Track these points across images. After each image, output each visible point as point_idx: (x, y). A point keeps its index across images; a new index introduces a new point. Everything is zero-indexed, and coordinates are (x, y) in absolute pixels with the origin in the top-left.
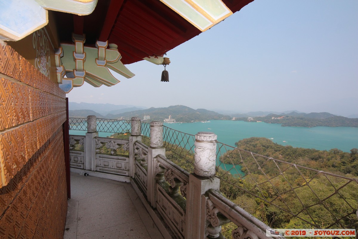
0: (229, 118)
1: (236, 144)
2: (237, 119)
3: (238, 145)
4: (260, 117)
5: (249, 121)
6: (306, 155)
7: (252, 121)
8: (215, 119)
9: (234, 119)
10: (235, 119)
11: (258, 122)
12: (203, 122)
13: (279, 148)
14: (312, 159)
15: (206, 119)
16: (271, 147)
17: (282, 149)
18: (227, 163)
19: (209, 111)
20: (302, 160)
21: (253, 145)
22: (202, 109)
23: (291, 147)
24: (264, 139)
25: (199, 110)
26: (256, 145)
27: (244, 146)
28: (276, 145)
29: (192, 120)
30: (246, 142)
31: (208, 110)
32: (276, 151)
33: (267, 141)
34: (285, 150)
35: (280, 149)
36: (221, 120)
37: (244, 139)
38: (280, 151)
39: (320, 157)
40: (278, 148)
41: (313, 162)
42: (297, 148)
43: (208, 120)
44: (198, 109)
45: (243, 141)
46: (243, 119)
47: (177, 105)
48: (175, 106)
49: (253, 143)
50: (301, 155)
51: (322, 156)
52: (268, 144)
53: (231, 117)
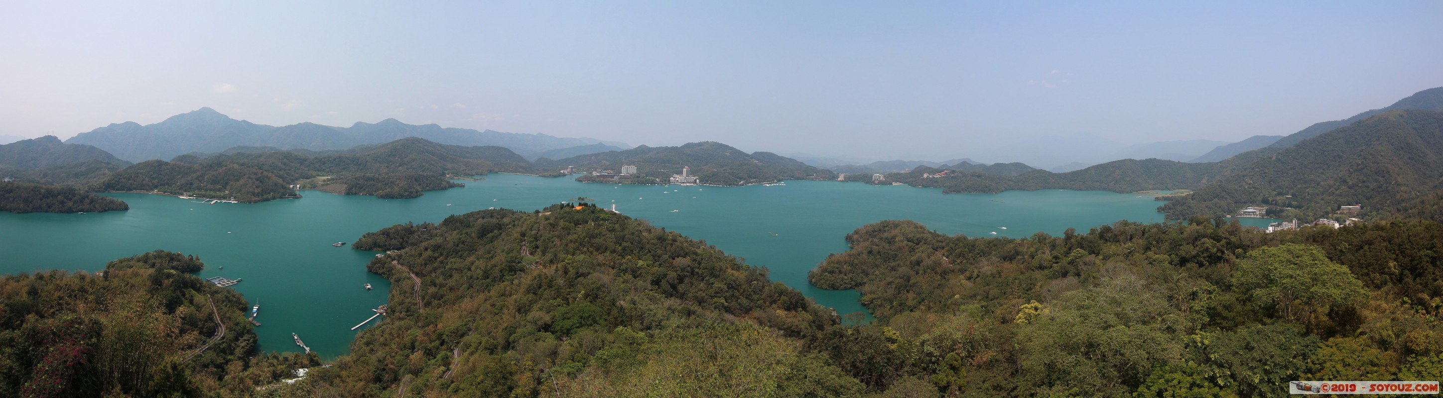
0: (829, 175)
1: (847, 239)
2: (848, 179)
3: (853, 242)
4: (898, 174)
5: (876, 182)
6: (994, 252)
7: (881, 183)
8: (798, 179)
9: (841, 178)
10: (845, 178)
11: (894, 184)
12: (768, 185)
13: (942, 242)
14: (1005, 259)
15: (775, 177)
16: (926, 240)
17: (948, 244)
18: (829, 287)
19: (782, 158)
20: (986, 263)
21: (887, 238)
22: (766, 153)
23: (965, 238)
24: (909, 223)
25: (758, 155)
26: (894, 237)
27: (867, 243)
28: (935, 235)
29: (741, 179)
30: (874, 232)
31: (779, 155)
32: (936, 249)
33: (916, 227)
34: (953, 246)
35: (944, 244)
36: (812, 180)
37: (866, 227)
38: (943, 248)
39: (1017, 253)
40: (939, 243)
41: (1007, 265)
42: (976, 240)
43: (779, 181)
44: (756, 153)
45: (865, 231)
46: (862, 176)
47: (705, 142)
48: (700, 144)
49: (886, 235)
50: (983, 253)
51: (1020, 249)
52: (918, 236)
53: (835, 173)
